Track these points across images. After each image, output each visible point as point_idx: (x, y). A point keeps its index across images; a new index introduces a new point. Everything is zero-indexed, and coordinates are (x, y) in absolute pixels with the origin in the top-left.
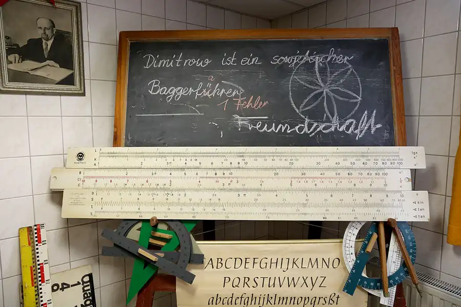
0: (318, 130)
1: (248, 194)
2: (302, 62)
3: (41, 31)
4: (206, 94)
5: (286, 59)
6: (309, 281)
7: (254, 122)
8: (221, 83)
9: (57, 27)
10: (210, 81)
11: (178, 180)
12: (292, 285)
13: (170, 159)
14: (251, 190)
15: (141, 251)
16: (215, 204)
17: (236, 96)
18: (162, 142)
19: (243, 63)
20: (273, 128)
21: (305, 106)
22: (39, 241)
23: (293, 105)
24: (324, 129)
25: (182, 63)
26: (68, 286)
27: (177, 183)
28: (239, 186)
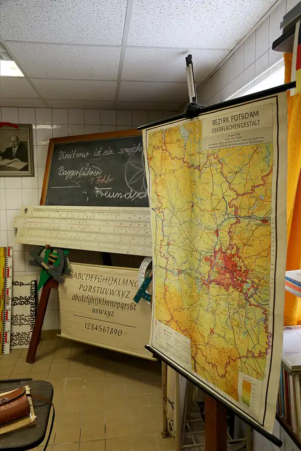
0: (137, 196)
1: (93, 235)
2: (136, 151)
3: (12, 143)
4: (84, 174)
5: (127, 150)
6: (121, 293)
7: (104, 192)
8: (92, 167)
9: (20, 140)
10: (87, 167)
11: (63, 225)
12: (112, 294)
13: (61, 213)
14: (94, 233)
15: (43, 264)
16: (77, 240)
17: (98, 175)
18: (61, 203)
19: (105, 154)
20: (113, 195)
21: (132, 181)
22: (9, 255)
23: (126, 180)
24: (140, 196)
25: (75, 156)
26: (23, 284)
27: (63, 227)
28: (89, 230)
